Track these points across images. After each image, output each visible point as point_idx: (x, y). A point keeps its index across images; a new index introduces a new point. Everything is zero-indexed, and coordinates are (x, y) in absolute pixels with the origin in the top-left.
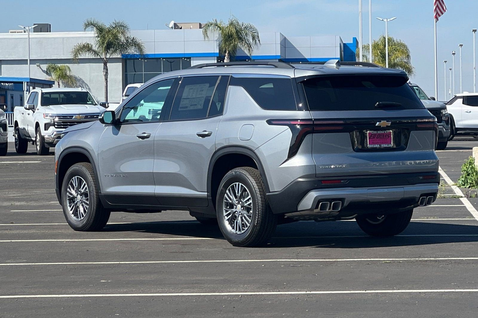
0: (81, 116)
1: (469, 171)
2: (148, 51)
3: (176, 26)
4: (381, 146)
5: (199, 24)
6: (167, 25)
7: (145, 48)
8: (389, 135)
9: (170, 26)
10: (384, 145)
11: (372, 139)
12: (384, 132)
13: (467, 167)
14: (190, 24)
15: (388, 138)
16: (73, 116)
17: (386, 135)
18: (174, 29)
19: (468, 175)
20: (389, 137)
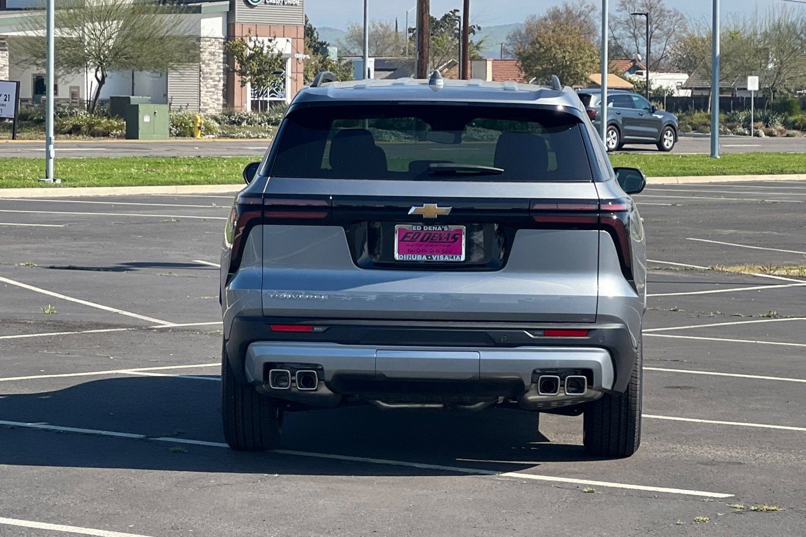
4: (432, 258)
8: (457, 236)
10: (442, 256)
11: (407, 243)
12: (443, 229)
15: (454, 242)
17: (449, 234)
20: (456, 239)
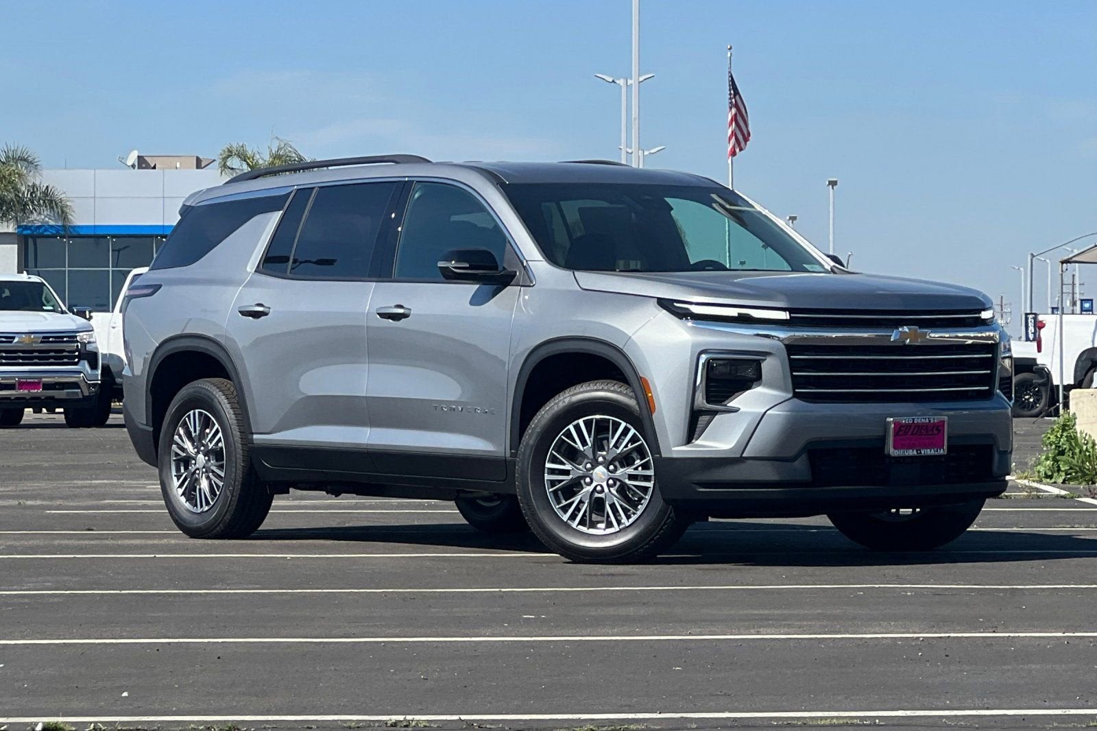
0: (32, 337)
1: (1063, 444)
2: (81, 218)
3: (142, 163)
5: (195, 159)
6: (122, 160)
7: (73, 211)
9: (130, 163)
13: (1056, 436)
14: (175, 158)
16: (14, 338)
18: (139, 168)
19: (1062, 453)
